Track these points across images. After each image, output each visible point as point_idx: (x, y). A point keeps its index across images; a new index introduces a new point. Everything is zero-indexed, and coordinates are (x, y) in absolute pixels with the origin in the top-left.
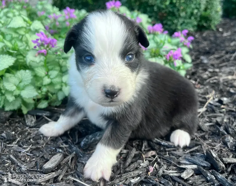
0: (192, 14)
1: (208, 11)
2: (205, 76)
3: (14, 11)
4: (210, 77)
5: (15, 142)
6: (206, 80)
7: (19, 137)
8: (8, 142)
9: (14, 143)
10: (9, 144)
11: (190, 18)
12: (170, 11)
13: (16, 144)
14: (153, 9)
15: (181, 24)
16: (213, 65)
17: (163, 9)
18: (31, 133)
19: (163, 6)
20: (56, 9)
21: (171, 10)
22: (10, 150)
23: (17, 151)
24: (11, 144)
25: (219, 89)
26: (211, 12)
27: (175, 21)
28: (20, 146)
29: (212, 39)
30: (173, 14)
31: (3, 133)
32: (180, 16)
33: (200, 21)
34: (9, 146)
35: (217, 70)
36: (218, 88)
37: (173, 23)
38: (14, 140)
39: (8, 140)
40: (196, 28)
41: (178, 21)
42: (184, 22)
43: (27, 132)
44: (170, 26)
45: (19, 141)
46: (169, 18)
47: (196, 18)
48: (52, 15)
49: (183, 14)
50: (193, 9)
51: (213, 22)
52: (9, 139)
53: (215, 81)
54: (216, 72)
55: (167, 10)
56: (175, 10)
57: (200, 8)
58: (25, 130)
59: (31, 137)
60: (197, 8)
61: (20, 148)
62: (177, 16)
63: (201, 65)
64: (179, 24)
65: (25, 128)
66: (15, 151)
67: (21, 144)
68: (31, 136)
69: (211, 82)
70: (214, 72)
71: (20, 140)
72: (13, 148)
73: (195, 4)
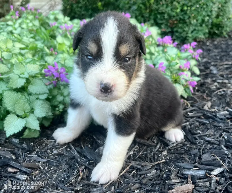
0: (203, 21)
1: (220, 18)
2: (214, 88)
3: (28, 21)
4: (219, 89)
5: (35, 152)
6: (214, 91)
7: (37, 147)
8: (28, 153)
9: (33, 153)
10: (29, 154)
11: (201, 26)
12: (180, 19)
13: (35, 154)
14: (164, 17)
15: (192, 32)
16: (222, 76)
17: (174, 16)
18: (48, 144)
19: (174, 14)
20: (67, 19)
21: (182, 17)
22: (30, 160)
23: (37, 160)
24: (31, 154)
25: (227, 101)
26: (223, 19)
27: (186, 29)
28: (39, 156)
29: (224, 46)
30: (183, 21)
31: (23, 143)
32: (191, 23)
33: (212, 28)
34: (29, 156)
35: (226, 81)
36: (225, 100)
37: (184, 31)
38: (34, 150)
39: (28, 151)
40: (207, 36)
41: (189, 29)
42: (195, 30)
43: (45, 143)
44: (181, 33)
45: (37, 152)
46: (180, 25)
47: (207, 26)
48: (63, 25)
49: (194, 22)
50: (204, 16)
51: (225, 29)
52: (29, 149)
53: (223, 93)
54: (225, 83)
55: (178, 18)
56: (186, 17)
57: (212, 15)
58: (42, 141)
59: (48, 148)
60: (208, 16)
61: (39, 158)
62: (188, 23)
63: (210, 75)
64: (190, 32)
65: (43, 139)
66: (34, 161)
67: (40, 154)
68: (48, 146)
69: (219, 93)
70: (223, 83)
71: (39, 150)
72: (33, 157)
73: (207, 11)
